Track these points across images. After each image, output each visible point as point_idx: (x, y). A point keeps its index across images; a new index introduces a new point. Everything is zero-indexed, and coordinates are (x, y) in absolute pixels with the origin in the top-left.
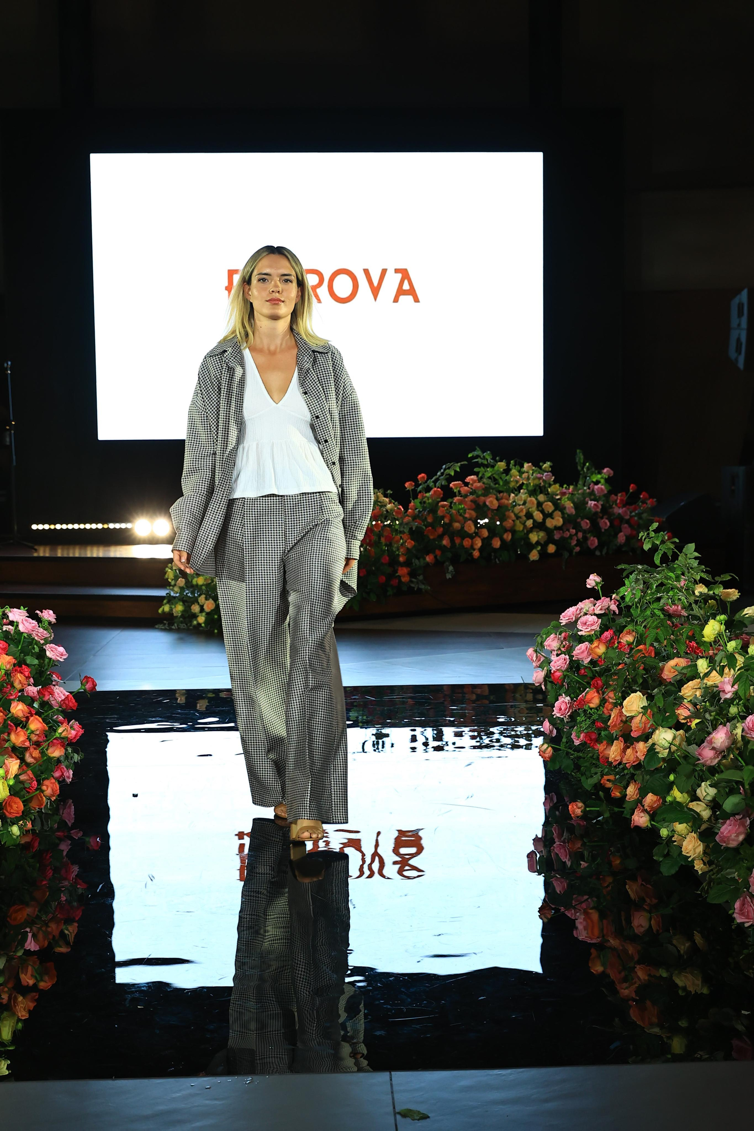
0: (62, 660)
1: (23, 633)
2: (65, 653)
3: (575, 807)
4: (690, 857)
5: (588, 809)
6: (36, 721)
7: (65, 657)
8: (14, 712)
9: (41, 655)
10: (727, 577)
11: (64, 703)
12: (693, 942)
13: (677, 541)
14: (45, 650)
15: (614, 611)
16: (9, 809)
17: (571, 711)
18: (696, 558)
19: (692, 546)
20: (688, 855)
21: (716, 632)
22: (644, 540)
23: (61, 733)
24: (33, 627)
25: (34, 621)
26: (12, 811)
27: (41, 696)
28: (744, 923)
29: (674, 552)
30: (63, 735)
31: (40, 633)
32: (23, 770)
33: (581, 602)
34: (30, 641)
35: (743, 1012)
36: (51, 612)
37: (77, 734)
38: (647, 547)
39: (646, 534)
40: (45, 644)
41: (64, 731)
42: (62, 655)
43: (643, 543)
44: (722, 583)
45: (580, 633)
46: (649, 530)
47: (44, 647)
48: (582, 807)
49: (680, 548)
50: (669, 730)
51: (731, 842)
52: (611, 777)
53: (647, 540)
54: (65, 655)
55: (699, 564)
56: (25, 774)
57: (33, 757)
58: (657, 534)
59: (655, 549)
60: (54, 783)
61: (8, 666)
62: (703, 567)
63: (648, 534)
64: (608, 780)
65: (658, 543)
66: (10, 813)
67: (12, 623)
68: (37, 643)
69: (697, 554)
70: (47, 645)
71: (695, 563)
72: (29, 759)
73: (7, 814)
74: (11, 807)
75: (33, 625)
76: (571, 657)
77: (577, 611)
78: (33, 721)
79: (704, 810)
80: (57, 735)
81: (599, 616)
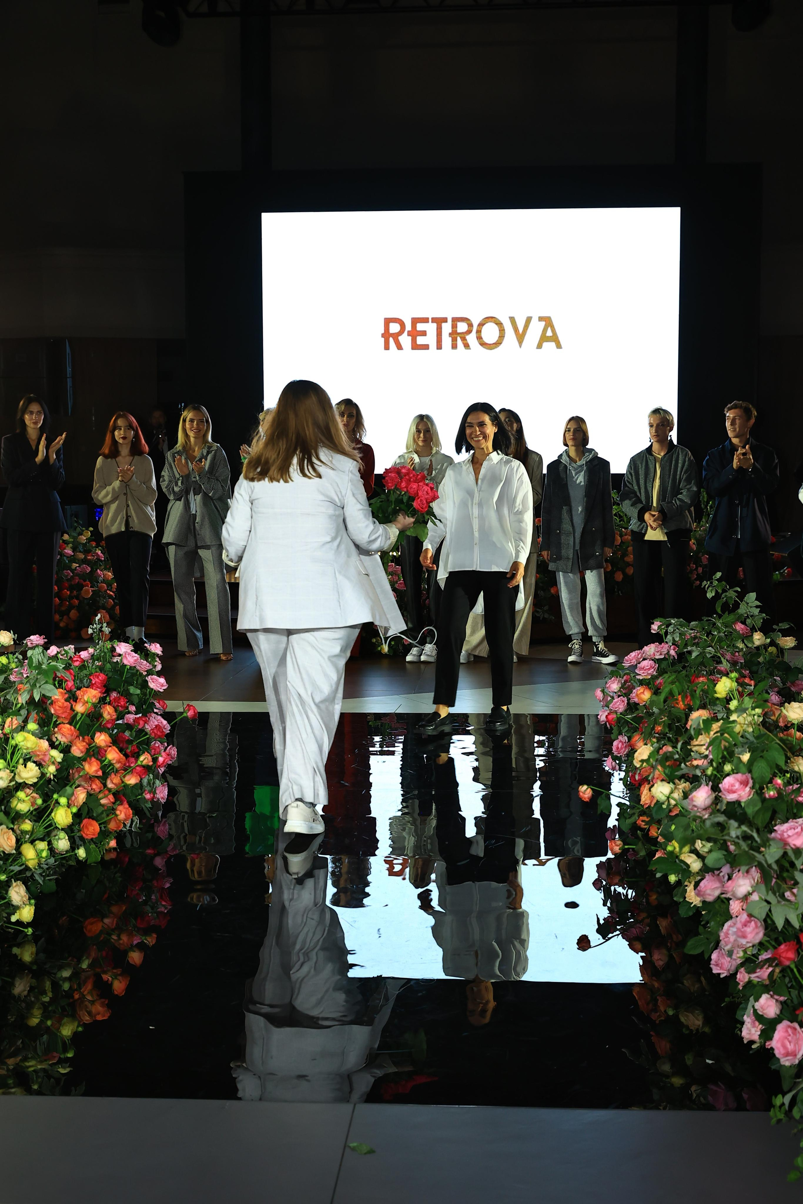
0: (162, 691)
1: (126, 665)
2: (165, 684)
3: (614, 845)
4: (692, 903)
5: (626, 847)
6: (113, 751)
7: (165, 688)
8: (97, 742)
9: (144, 685)
10: (785, 626)
11: (153, 732)
12: (701, 982)
13: (739, 590)
14: (147, 682)
15: (673, 656)
16: (85, 830)
17: (627, 750)
18: (757, 607)
19: (753, 596)
20: (691, 901)
21: (727, 689)
22: (708, 588)
23: (142, 761)
24: (136, 660)
25: (136, 655)
26: (88, 833)
27: (137, 724)
28: (719, 974)
29: (735, 601)
30: (144, 763)
31: (144, 666)
32: (105, 794)
33: (646, 646)
34: (134, 672)
35: (707, 1061)
36: (158, 645)
37: (164, 761)
38: (710, 595)
39: (708, 582)
40: (147, 675)
41: (145, 759)
42: (162, 686)
43: (706, 592)
44: (780, 630)
45: (638, 677)
46: (712, 579)
47: (147, 678)
48: (620, 845)
49: (741, 596)
50: (667, 784)
51: (707, 896)
52: (645, 818)
53: (710, 588)
54: (165, 686)
55: (760, 612)
56: (107, 799)
57: (113, 783)
58: (720, 584)
59: (717, 596)
60: (127, 808)
61: (94, 700)
62: (764, 615)
63: (711, 583)
64: (643, 821)
65: (720, 591)
66: (87, 835)
67: (120, 655)
68: (141, 674)
69: (758, 603)
70: (149, 677)
71: (756, 611)
72: (110, 785)
73: (84, 835)
74: (88, 829)
75: (136, 658)
76: (629, 700)
77: (638, 655)
78: (110, 751)
79: (694, 862)
80: (139, 763)
81: (658, 661)
